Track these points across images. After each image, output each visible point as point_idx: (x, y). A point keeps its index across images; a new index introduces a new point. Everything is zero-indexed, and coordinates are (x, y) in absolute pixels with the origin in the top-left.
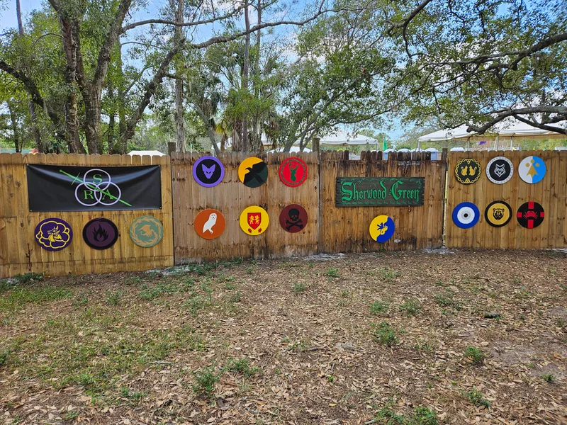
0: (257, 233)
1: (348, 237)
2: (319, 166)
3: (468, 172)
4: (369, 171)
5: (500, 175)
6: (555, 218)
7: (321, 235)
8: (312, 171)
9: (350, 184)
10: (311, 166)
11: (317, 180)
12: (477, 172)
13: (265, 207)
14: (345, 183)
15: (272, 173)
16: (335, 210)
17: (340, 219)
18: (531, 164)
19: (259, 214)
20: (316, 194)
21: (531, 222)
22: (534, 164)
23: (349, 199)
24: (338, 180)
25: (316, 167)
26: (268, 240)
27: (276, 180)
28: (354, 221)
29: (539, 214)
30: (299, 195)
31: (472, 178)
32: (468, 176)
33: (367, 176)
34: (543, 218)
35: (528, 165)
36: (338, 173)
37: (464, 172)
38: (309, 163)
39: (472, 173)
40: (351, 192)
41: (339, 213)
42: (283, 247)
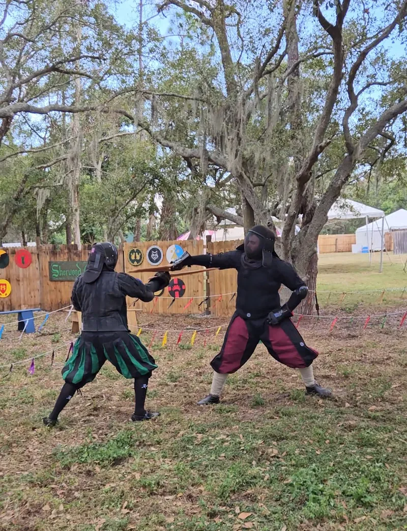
0: (5, 296)
1: (59, 301)
2: (38, 254)
3: (135, 257)
4: (70, 257)
5: (155, 259)
6: (192, 291)
7: (42, 299)
8: (34, 257)
9: (57, 266)
10: (33, 255)
11: (38, 263)
12: (141, 256)
13: (9, 280)
14: (54, 266)
15: (12, 259)
16: (49, 282)
17: (53, 288)
18: (174, 251)
19: (5, 285)
20: (38, 272)
21: (177, 293)
22: (176, 251)
23: (57, 276)
24: (50, 263)
25: (36, 256)
26: (12, 300)
27: (14, 264)
28: (63, 290)
29: (181, 287)
30: (28, 273)
31: (138, 261)
32: (136, 260)
33: (68, 260)
34: (185, 290)
35: (172, 251)
36: (50, 259)
37: (133, 258)
38: (32, 253)
39: (138, 258)
40: (58, 271)
41: (52, 284)
42: (20, 306)
